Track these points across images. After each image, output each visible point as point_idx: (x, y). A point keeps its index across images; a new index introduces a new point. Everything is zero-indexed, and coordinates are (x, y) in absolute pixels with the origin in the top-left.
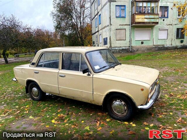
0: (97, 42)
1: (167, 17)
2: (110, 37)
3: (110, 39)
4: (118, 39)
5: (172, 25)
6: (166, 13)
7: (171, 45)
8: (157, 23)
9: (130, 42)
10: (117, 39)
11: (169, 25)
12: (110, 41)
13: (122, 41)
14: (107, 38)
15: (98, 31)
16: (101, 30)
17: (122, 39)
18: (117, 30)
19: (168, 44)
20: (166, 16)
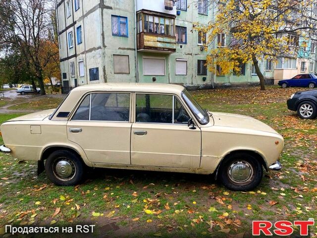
0: (73, 74)
1: (186, 43)
2: (104, 67)
3: (104, 71)
4: (118, 72)
5: (191, 54)
6: (184, 36)
7: (192, 83)
8: (174, 50)
9: (136, 77)
10: (116, 72)
11: (188, 54)
12: (105, 73)
13: (124, 75)
14: (97, 69)
15: (75, 56)
16: (83, 53)
17: (124, 72)
18: (115, 56)
19: (187, 83)
20: (184, 41)
